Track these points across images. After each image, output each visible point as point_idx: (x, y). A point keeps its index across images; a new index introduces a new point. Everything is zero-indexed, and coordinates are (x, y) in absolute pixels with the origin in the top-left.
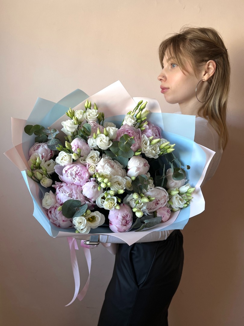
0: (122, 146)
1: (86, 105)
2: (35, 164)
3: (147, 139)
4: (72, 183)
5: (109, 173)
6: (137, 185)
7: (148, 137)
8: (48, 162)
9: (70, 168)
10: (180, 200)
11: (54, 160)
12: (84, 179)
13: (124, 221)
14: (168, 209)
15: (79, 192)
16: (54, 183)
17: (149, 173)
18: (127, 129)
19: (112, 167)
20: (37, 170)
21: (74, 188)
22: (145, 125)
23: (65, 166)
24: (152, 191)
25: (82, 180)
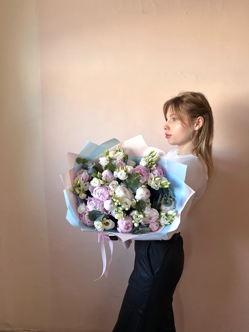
0: (133, 180)
1: (117, 149)
2: (77, 184)
3: (153, 176)
4: (98, 199)
5: (122, 196)
6: (139, 206)
7: (154, 175)
8: (86, 183)
9: (98, 189)
10: (166, 219)
11: (90, 182)
12: (106, 198)
13: (126, 227)
14: (157, 223)
15: (101, 206)
16: (87, 197)
17: (149, 199)
18: (141, 168)
19: (125, 192)
20: (78, 187)
21: (99, 203)
22: (154, 166)
23: (96, 187)
24: (148, 211)
25: (104, 198)
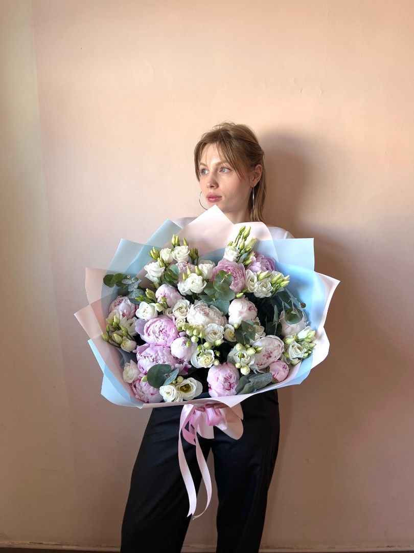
0: (218, 285)
1: (173, 242)
2: (112, 325)
3: (253, 274)
4: (155, 343)
5: (202, 322)
6: (242, 335)
7: (255, 271)
9: (153, 323)
10: (299, 348)
12: (171, 337)
13: (227, 384)
14: (285, 364)
16: (135, 348)
17: (257, 318)
18: (227, 265)
19: (207, 314)
20: (117, 332)
21: (160, 349)
22: (252, 257)
23: (148, 321)
24: (261, 341)
